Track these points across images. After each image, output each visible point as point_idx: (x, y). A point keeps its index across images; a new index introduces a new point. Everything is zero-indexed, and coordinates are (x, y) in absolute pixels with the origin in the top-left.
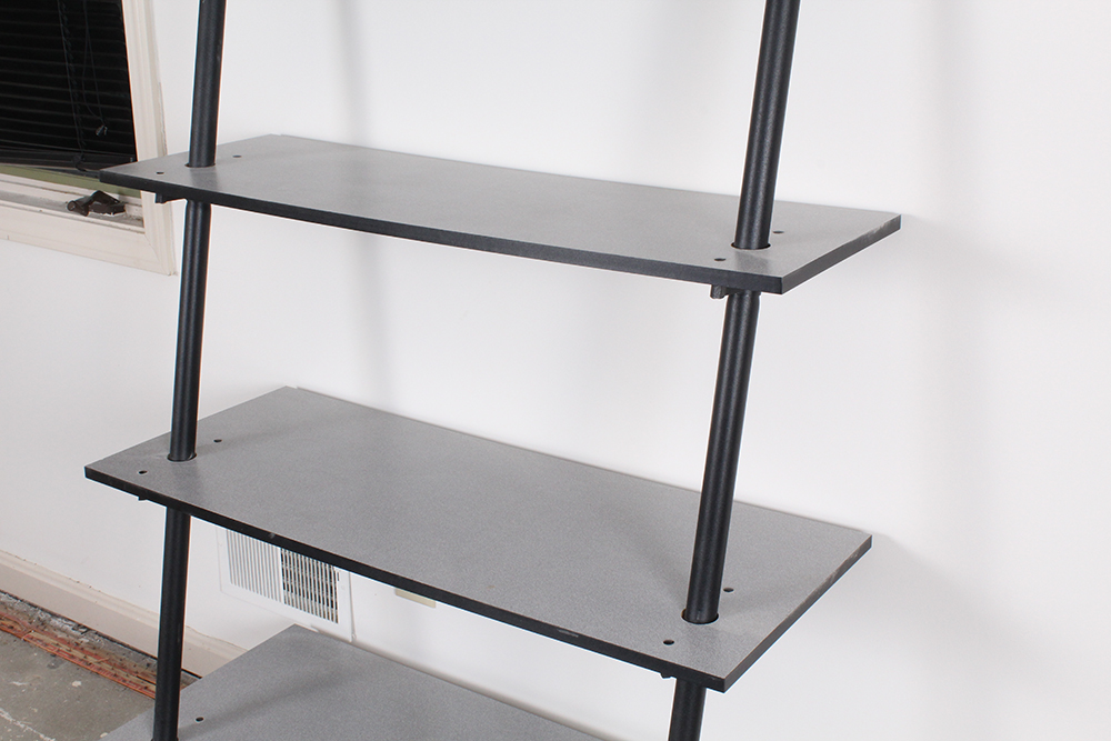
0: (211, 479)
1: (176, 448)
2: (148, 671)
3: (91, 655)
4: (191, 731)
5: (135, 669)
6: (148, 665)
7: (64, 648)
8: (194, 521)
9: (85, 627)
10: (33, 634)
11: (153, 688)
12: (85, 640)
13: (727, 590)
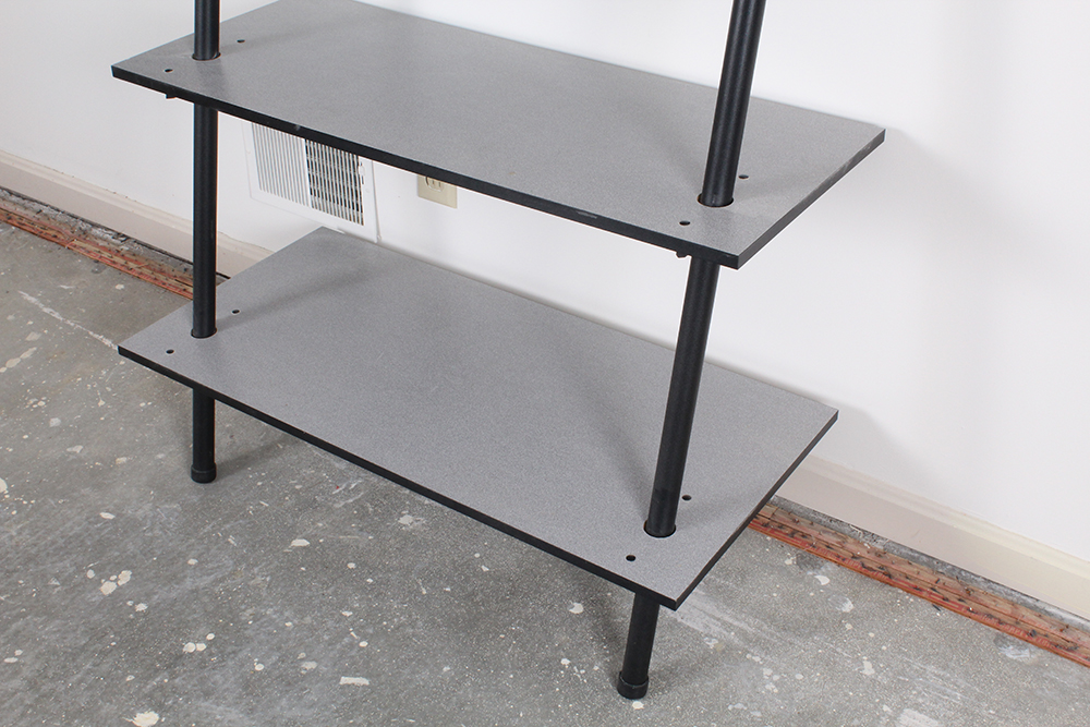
0: (235, 77)
1: (200, 46)
2: (186, 275)
3: (131, 261)
4: (228, 323)
5: (174, 274)
6: (186, 270)
7: (106, 255)
8: (221, 115)
9: (124, 236)
10: (76, 242)
11: (191, 290)
12: (125, 248)
13: (742, 177)
